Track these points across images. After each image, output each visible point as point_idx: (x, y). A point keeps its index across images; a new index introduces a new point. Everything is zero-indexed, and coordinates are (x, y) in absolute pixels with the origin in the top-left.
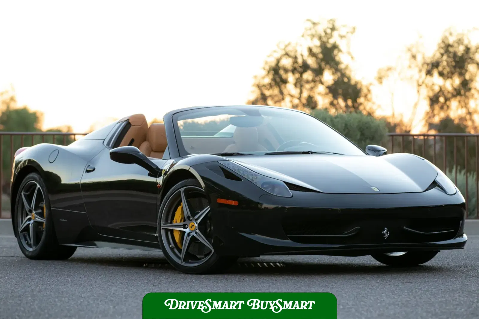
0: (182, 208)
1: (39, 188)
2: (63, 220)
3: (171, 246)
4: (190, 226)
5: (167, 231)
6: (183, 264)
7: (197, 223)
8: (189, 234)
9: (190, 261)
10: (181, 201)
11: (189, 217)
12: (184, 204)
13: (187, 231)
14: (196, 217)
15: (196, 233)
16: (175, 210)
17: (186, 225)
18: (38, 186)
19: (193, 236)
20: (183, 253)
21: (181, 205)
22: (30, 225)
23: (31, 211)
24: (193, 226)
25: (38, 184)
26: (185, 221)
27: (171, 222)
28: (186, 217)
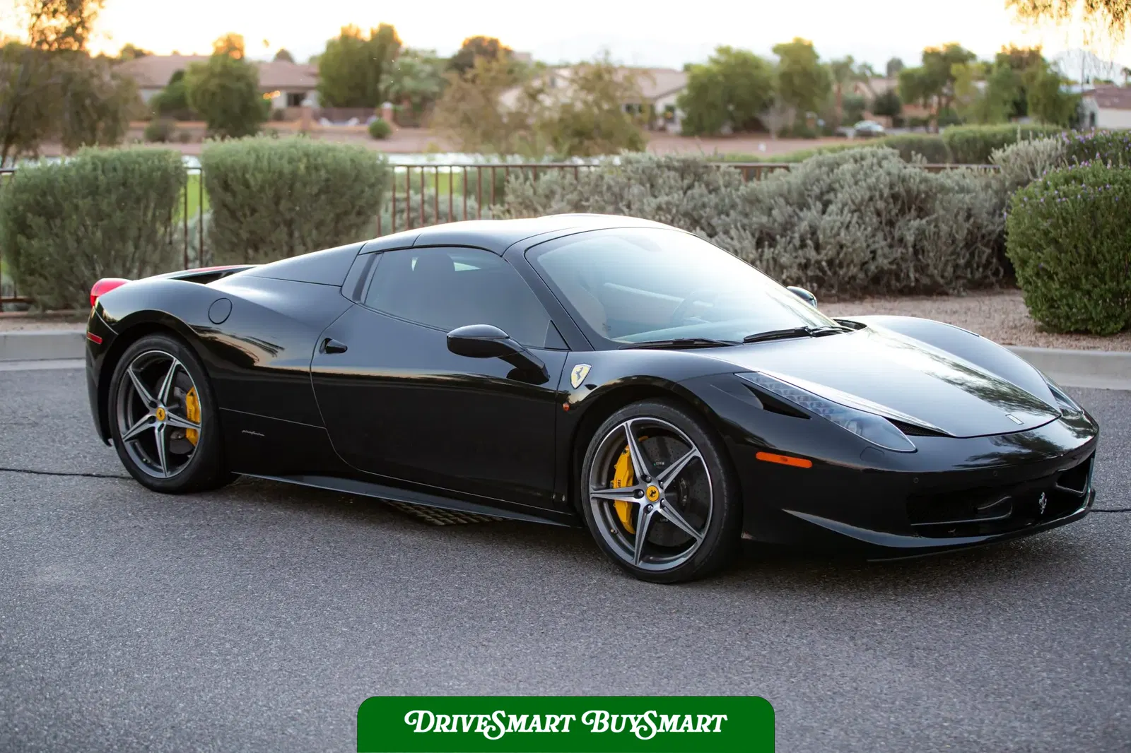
0: (630, 458)
1: (178, 366)
2: (253, 433)
3: (612, 531)
4: (649, 492)
5: (601, 502)
6: (640, 565)
7: (662, 488)
8: (647, 510)
9: (651, 558)
10: (626, 443)
11: (644, 477)
12: (632, 448)
13: (643, 502)
14: (661, 476)
15: (662, 506)
16: (615, 460)
17: (639, 490)
18: (177, 362)
19: (656, 512)
20: (639, 546)
21: (625, 452)
22: (156, 431)
23: (154, 405)
24: (653, 493)
25: (175, 359)
26: (635, 482)
27: (608, 486)
28: (638, 474)
